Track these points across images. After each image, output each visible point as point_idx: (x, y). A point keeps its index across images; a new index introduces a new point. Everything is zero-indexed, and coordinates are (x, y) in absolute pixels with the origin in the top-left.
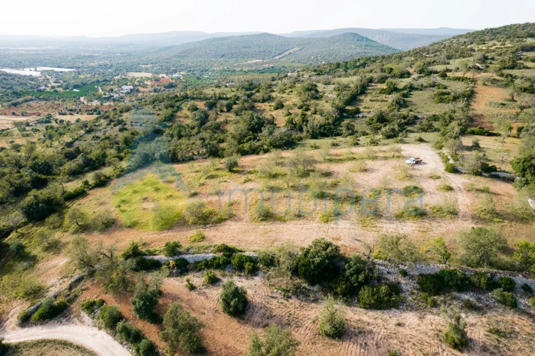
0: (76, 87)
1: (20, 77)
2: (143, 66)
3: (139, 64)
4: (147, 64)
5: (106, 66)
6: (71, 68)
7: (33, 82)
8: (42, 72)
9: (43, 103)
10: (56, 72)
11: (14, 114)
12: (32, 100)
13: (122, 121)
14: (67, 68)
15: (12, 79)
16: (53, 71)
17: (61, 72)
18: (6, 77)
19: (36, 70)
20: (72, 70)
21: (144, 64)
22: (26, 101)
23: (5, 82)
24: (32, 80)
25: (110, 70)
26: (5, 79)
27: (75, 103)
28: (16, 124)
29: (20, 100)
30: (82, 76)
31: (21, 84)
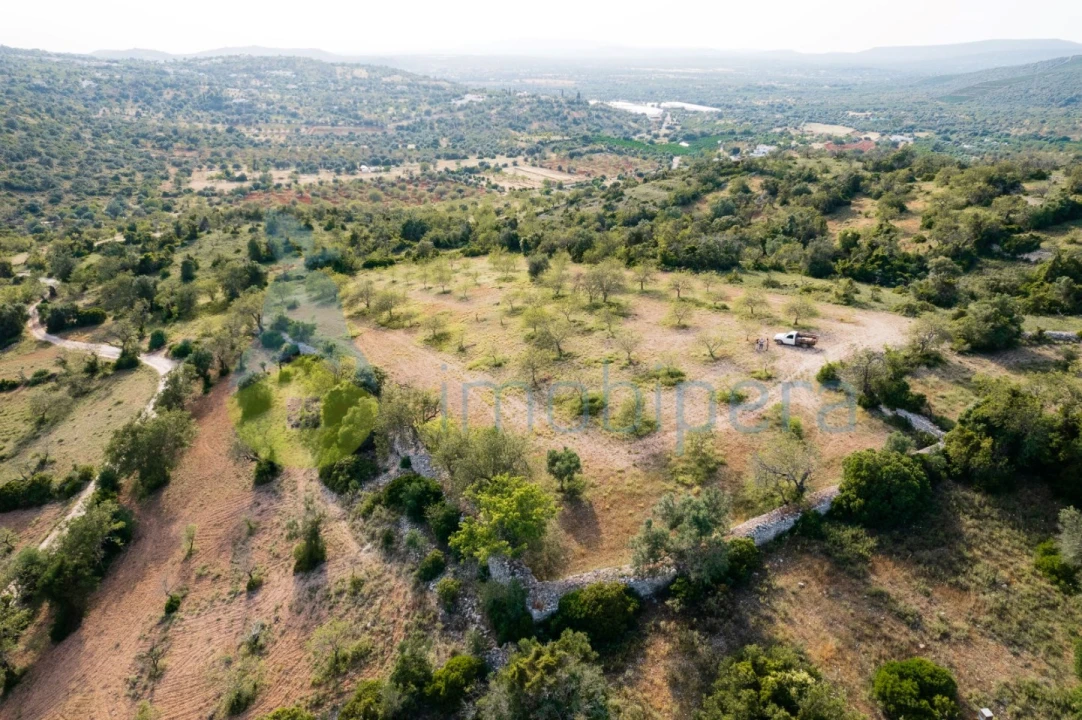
0: (687, 138)
1: (624, 114)
2: (851, 114)
3: (848, 108)
4: (863, 111)
5: (781, 108)
6: (718, 106)
7: (633, 124)
8: (666, 110)
9: (612, 157)
10: (687, 112)
11: (560, 169)
12: (601, 151)
13: (622, 194)
14: (713, 106)
15: (608, 118)
16: (683, 108)
17: (695, 112)
18: (601, 114)
19: (659, 107)
20: (714, 109)
21: (857, 110)
22: (592, 152)
23: (596, 121)
24: (635, 121)
25: (778, 116)
26: (598, 117)
27: (657, 165)
28: (548, 183)
29: (585, 149)
30: (719, 122)
31: (616, 126)
